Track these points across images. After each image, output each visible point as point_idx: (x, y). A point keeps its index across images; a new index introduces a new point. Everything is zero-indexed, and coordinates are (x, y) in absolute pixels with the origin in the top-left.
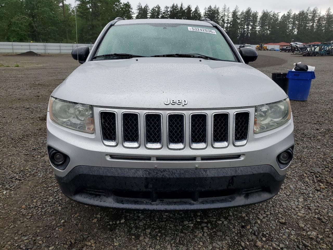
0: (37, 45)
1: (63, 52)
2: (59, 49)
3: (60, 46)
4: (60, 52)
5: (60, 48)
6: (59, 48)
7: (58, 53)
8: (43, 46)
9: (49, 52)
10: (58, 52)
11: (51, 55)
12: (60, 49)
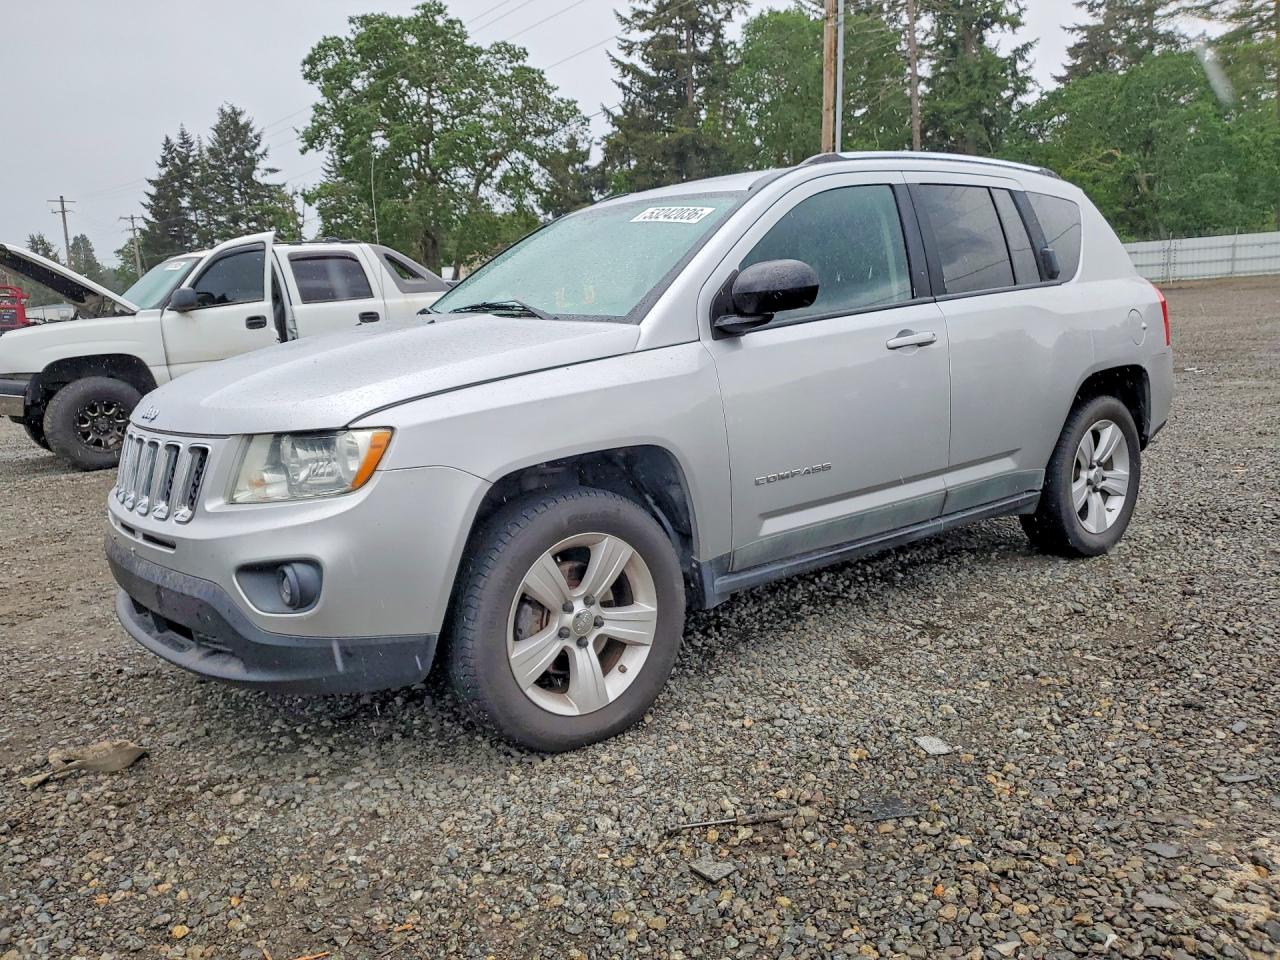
0: (1136, 253)
1: (1243, 268)
2: (1228, 260)
3: (1234, 246)
4: (1230, 270)
5: (1234, 254)
6: (1227, 254)
7: (1218, 276)
8: (1159, 252)
9: (1184, 274)
10: (1222, 270)
11: (1188, 285)
12: (1233, 260)
